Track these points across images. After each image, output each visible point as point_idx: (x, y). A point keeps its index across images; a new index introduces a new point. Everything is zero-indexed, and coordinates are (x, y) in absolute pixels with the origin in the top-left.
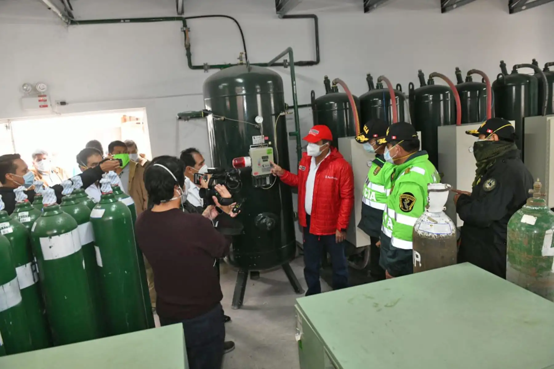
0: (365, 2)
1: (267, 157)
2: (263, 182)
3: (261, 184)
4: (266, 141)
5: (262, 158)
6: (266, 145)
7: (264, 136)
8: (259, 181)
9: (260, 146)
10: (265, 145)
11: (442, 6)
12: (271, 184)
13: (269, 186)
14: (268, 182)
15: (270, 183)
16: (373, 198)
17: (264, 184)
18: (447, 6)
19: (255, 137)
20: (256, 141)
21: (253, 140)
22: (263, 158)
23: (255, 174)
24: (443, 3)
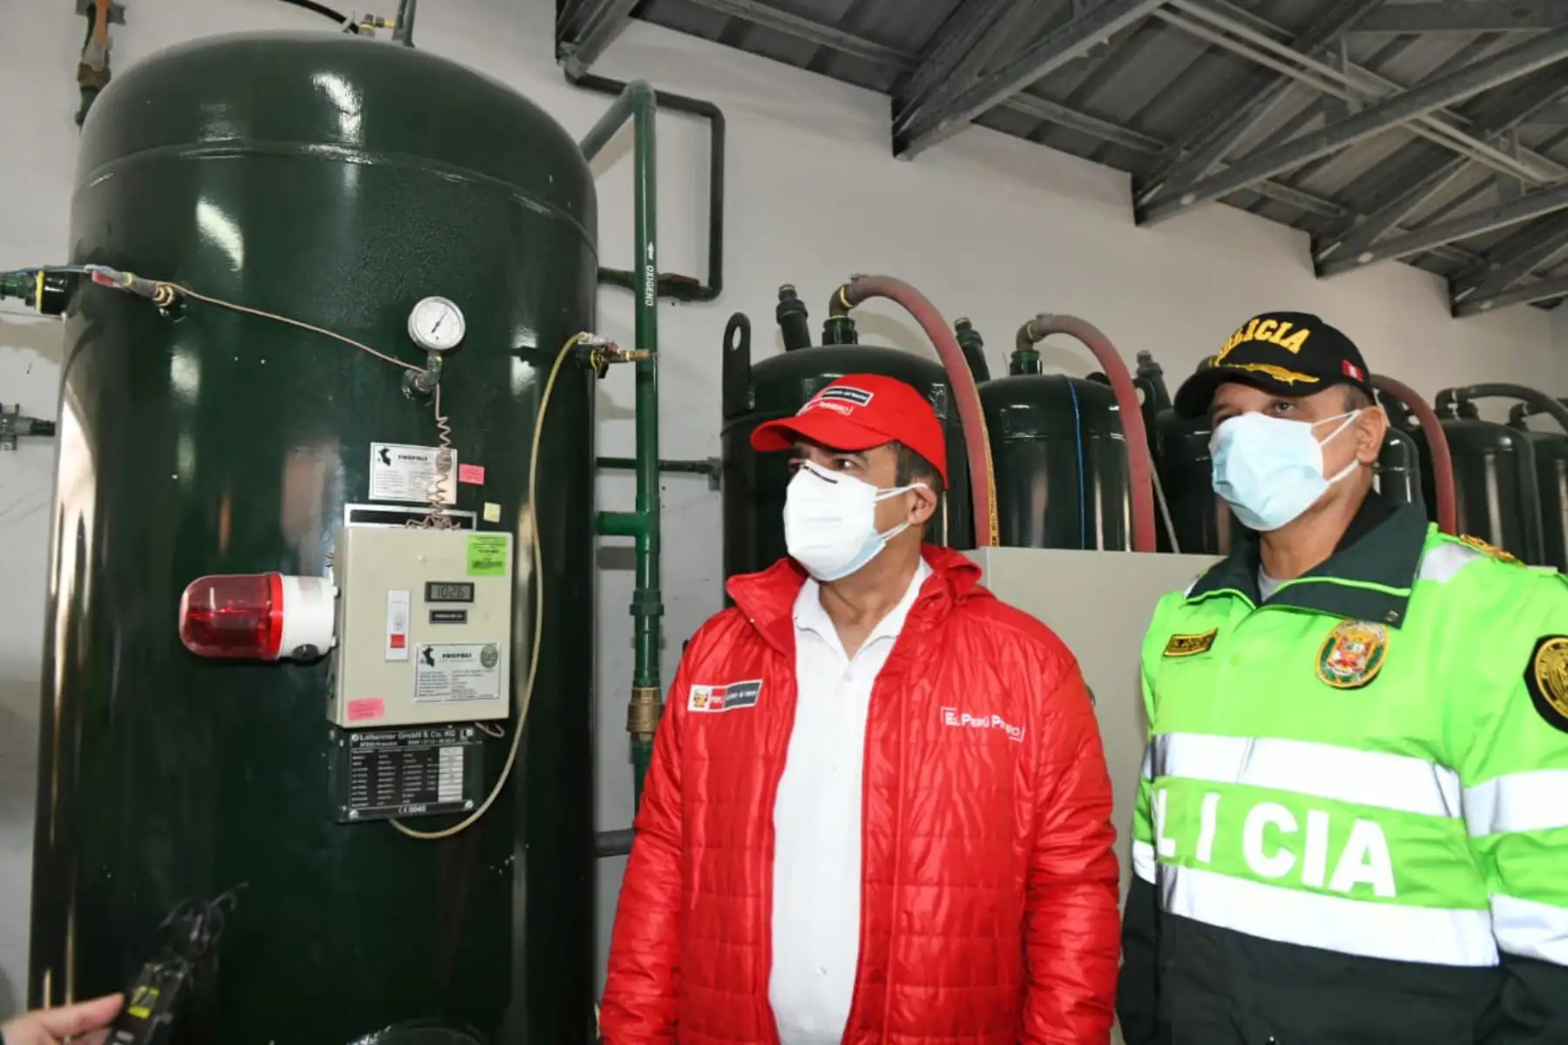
0: (898, 118)
1: (466, 592)
2: (413, 787)
3: (397, 798)
4: (469, 497)
5: (429, 598)
6: (466, 524)
7: (454, 454)
8: (386, 770)
9: (420, 518)
10: (455, 520)
11: (1135, 201)
12: (469, 804)
13: (454, 813)
14: (450, 787)
15: (466, 795)
16: (1364, 875)
17: (417, 799)
18: (1153, 204)
19: (395, 451)
20: (396, 479)
21: (376, 467)
22: (433, 591)
23: (359, 708)
24: (1140, 193)
